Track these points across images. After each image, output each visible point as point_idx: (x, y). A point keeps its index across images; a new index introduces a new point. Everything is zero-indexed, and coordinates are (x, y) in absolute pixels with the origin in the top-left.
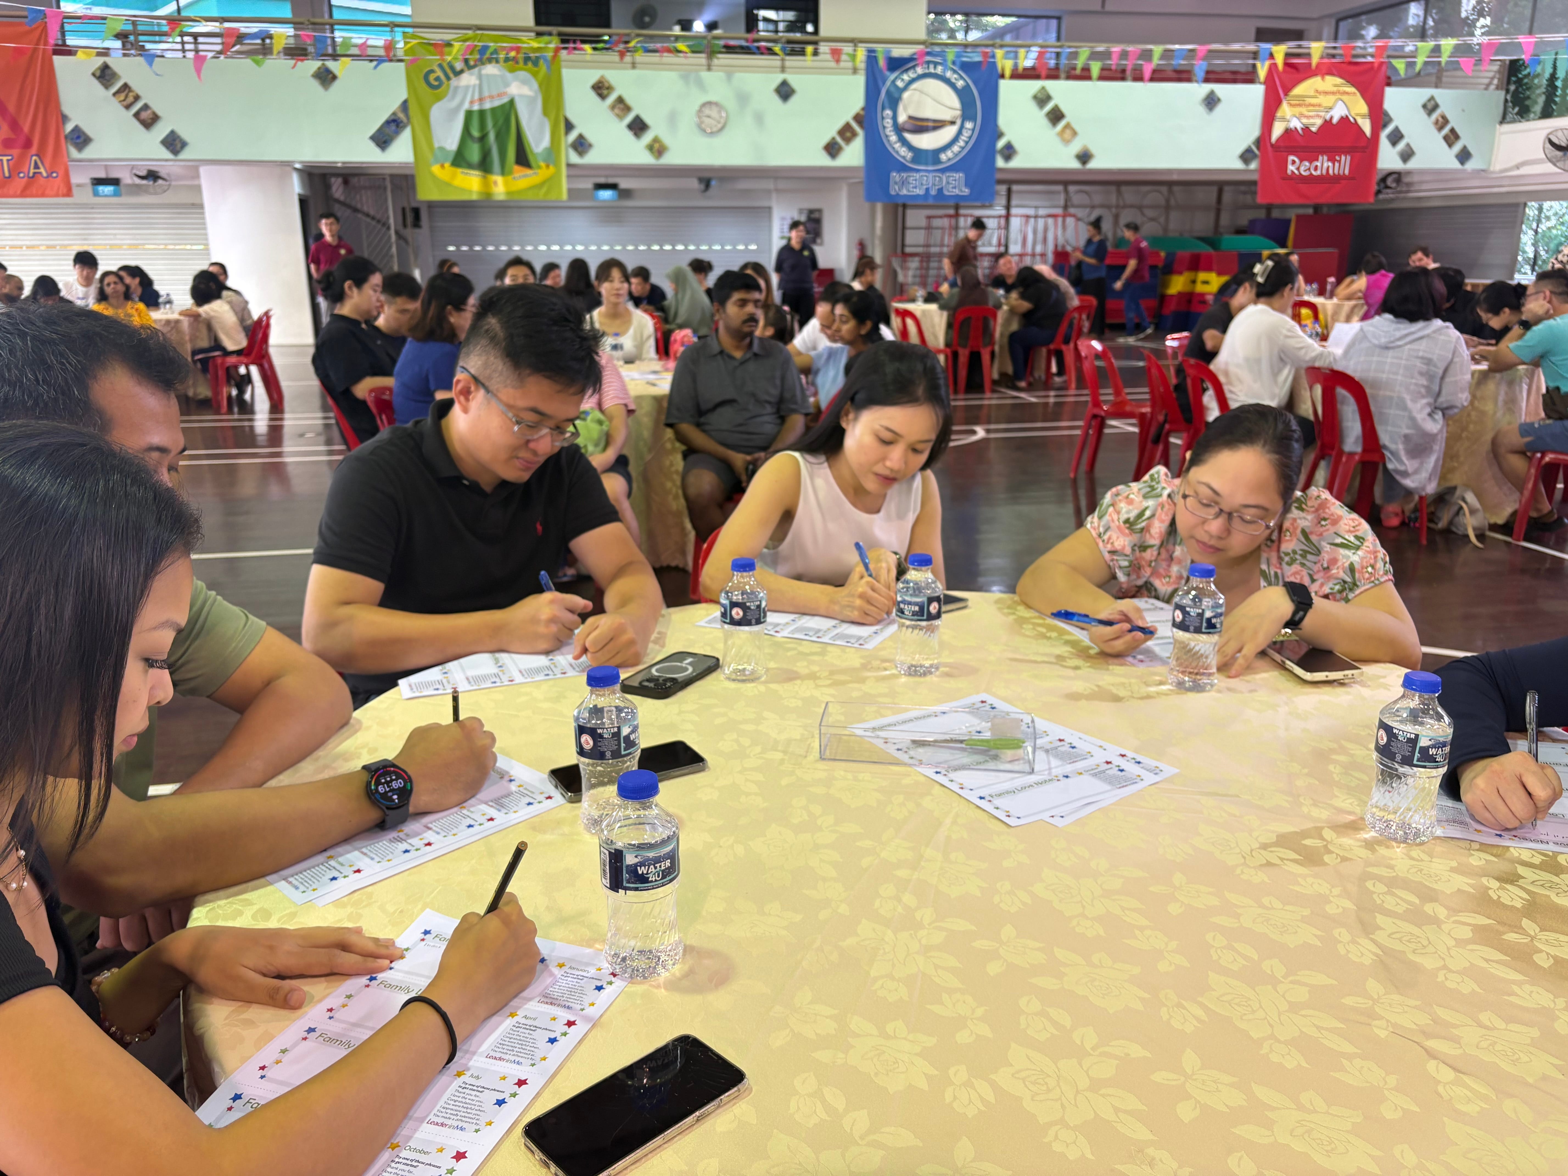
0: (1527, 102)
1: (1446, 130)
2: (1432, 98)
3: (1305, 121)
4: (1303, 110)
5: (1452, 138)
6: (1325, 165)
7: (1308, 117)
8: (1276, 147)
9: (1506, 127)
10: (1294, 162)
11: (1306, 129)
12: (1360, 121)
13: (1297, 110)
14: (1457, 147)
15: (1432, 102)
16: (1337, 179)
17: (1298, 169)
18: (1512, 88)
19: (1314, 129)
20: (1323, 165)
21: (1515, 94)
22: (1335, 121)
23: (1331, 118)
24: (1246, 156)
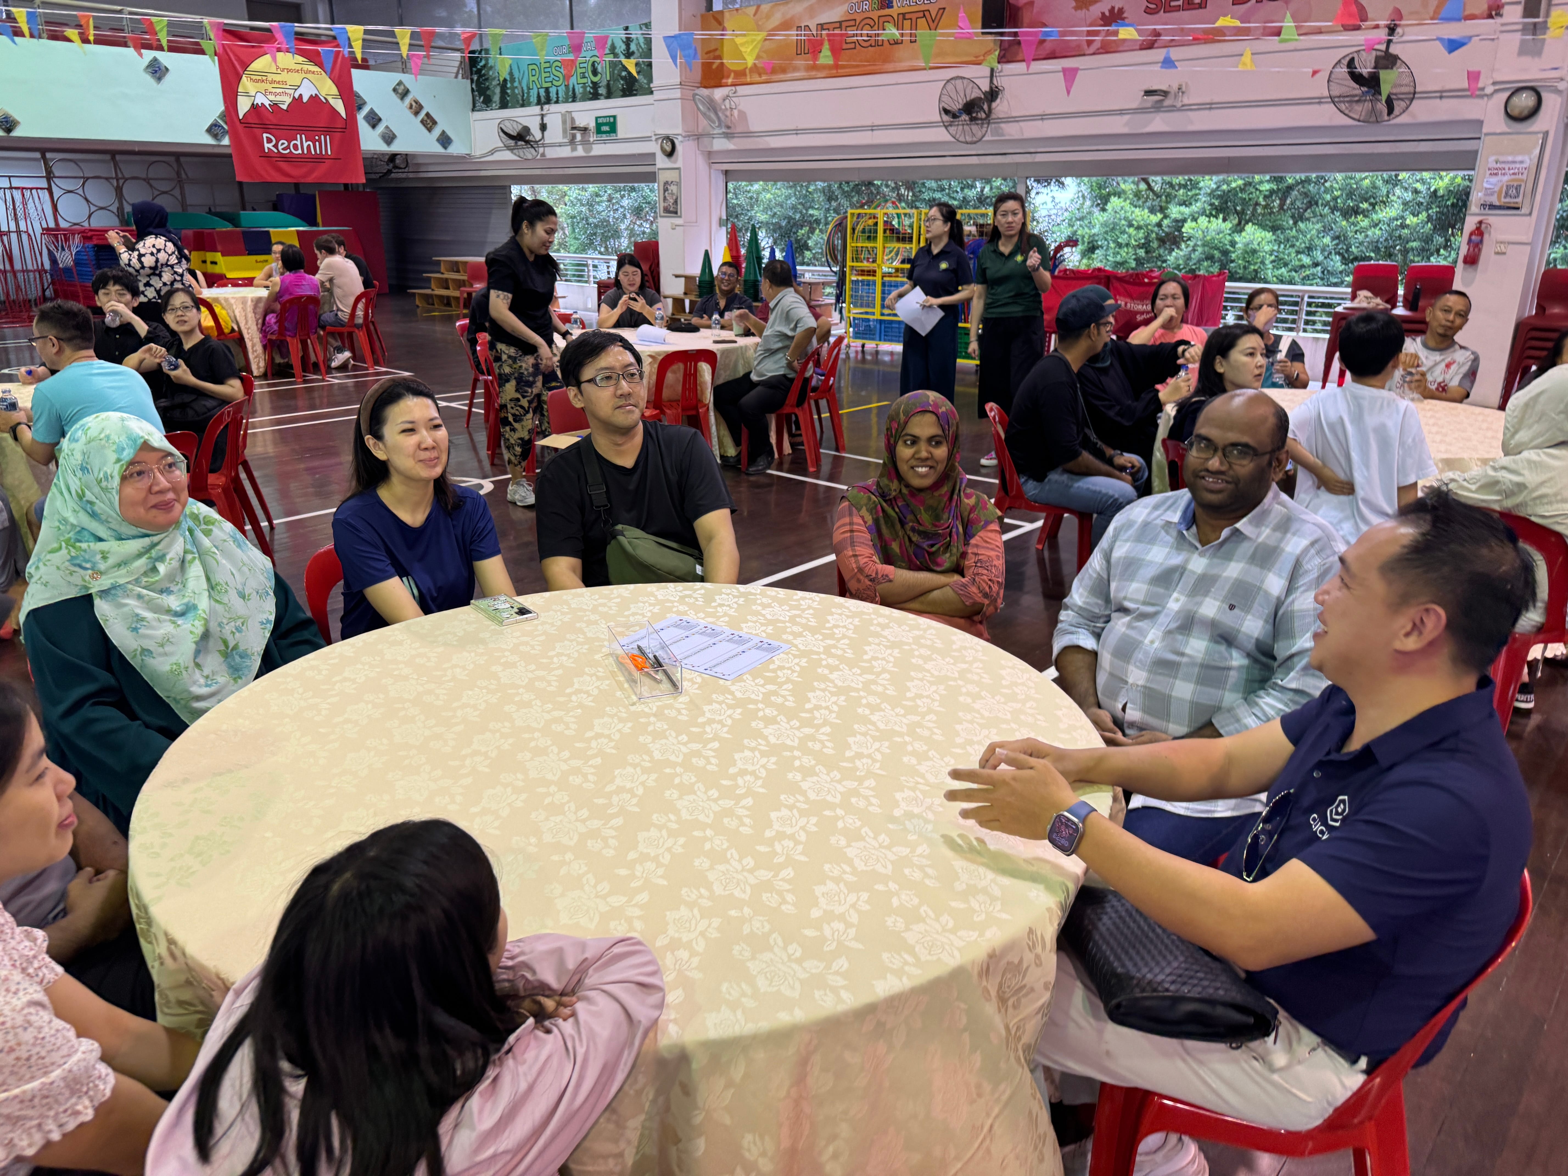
0: (488, 93)
1: (422, 115)
2: (400, 83)
3: (272, 98)
4: (269, 87)
5: (429, 123)
6: (305, 145)
7: (276, 94)
8: (245, 122)
9: (478, 115)
10: (269, 141)
11: (275, 105)
12: (332, 101)
13: (262, 86)
14: (437, 132)
15: (402, 87)
16: (319, 159)
17: (276, 146)
18: (475, 77)
19: (284, 107)
20: (302, 145)
21: (478, 83)
22: (305, 99)
23: (301, 96)
24: (213, 130)
